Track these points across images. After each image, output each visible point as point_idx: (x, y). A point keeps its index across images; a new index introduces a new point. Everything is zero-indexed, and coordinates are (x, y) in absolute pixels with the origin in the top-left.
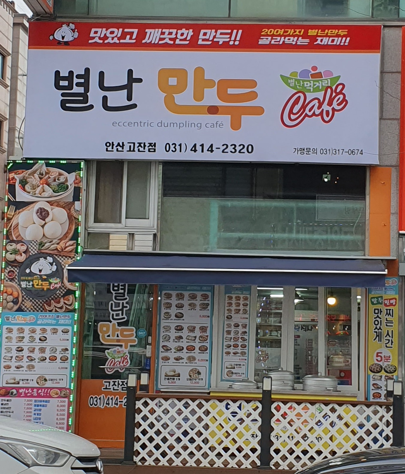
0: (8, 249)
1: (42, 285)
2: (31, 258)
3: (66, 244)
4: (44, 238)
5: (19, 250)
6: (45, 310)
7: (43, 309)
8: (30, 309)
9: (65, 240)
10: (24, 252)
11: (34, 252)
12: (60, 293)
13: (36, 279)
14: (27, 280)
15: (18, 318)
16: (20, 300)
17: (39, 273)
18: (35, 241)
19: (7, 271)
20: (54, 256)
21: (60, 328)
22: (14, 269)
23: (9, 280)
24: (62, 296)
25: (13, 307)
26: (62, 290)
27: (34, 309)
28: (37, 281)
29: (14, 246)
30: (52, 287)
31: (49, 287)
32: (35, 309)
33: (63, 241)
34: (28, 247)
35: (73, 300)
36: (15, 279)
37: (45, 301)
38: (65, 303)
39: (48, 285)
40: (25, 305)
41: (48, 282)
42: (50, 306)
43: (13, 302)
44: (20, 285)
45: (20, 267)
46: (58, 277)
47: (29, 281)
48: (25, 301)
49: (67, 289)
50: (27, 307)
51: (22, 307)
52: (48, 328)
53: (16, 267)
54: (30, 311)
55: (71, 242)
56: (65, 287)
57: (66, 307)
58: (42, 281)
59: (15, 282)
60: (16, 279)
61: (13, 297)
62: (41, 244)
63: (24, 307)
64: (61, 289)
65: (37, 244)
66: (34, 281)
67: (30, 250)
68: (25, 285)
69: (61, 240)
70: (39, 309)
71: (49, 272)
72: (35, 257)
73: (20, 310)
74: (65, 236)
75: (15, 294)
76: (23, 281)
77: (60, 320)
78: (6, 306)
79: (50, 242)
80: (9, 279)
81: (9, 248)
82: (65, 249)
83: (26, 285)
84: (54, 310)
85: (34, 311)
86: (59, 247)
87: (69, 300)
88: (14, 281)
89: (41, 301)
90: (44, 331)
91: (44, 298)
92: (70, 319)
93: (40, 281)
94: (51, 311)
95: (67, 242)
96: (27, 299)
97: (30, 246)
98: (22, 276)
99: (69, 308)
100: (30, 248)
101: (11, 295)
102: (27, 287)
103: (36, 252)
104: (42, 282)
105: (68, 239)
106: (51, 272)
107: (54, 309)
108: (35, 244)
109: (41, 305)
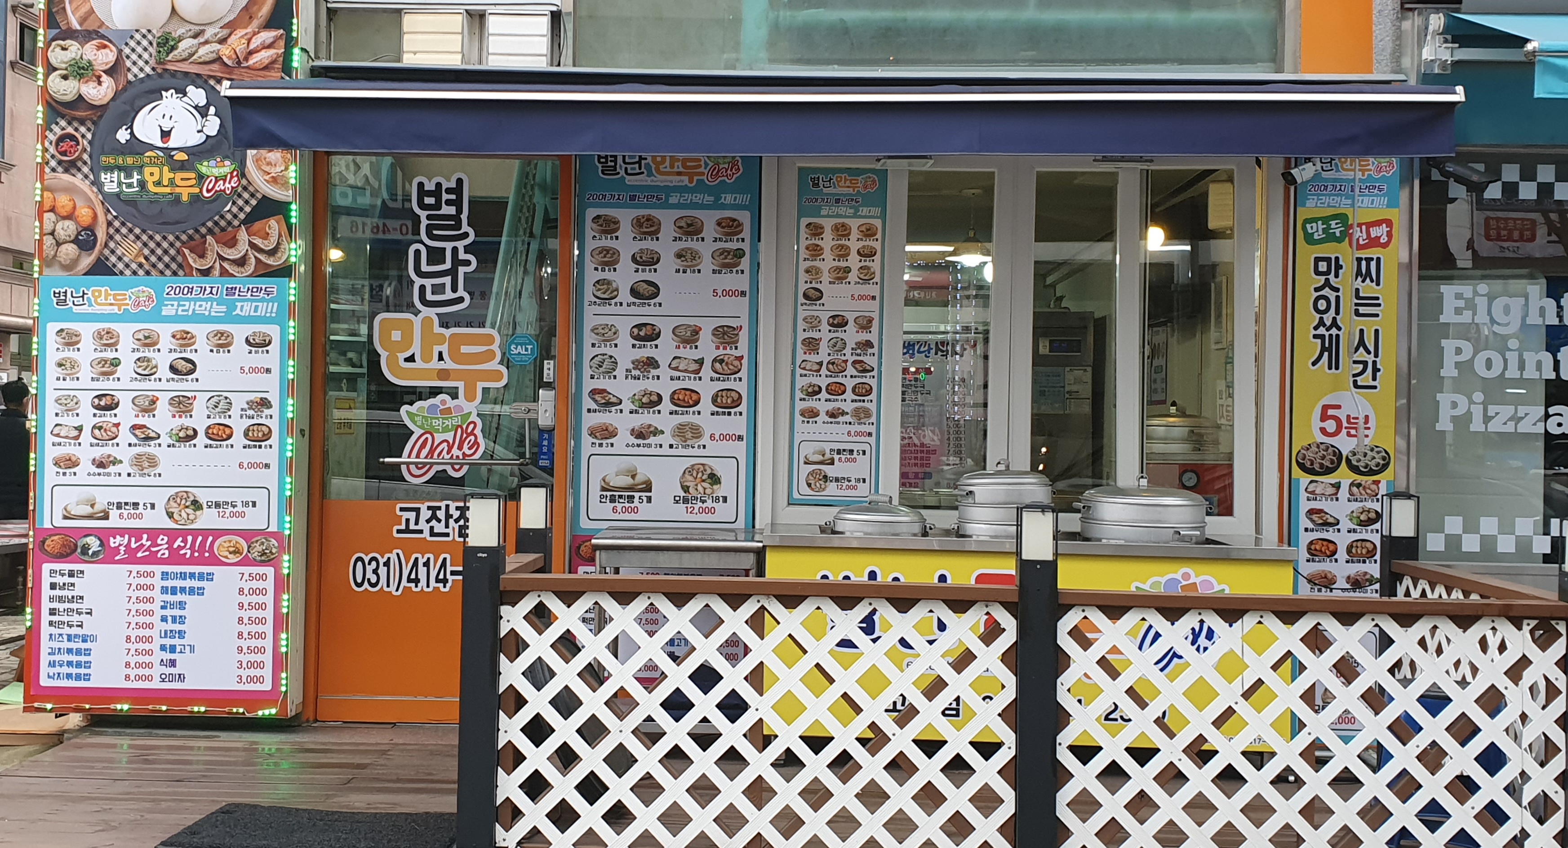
0: (53, 61)
1: (172, 182)
2: (131, 92)
3: (249, 41)
4: (175, 19)
5: (89, 62)
6: (184, 268)
7: (180, 266)
8: (134, 266)
9: (246, 28)
10: (109, 72)
11: (141, 70)
12: (235, 210)
13: (152, 164)
14: (120, 169)
15: (96, 298)
16: (101, 235)
17: (160, 145)
18: (144, 31)
19: (51, 137)
20: (212, 82)
21: (240, 332)
22: (76, 130)
23: (60, 169)
24: (243, 222)
25: (75, 262)
26: (240, 202)
27: (147, 267)
28: (156, 170)
29: (74, 49)
30: (208, 191)
31: (197, 190)
32: (154, 266)
33: (240, 32)
34: (120, 51)
35: (280, 235)
36: (79, 164)
37: (184, 237)
38: (253, 245)
39: (193, 182)
40: (119, 252)
41: (193, 175)
42: (202, 256)
43: (75, 241)
44: (97, 184)
45: (94, 123)
46: (226, 157)
47: (127, 171)
48: (118, 237)
49: (259, 196)
50: (126, 259)
51: (107, 259)
52: (200, 331)
53: (82, 122)
54: (135, 273)
55: (268, 36)
56: (251, 189)
57: (255, 257)
58: (172, 170)
59: (80, 176)
60: (85, 163)
61: (77, 223)
62: (167, 43)
63: (113, 259)
64: (240, 196)
65: (151, 43)
66: (147, 170)
67: (128, 64)
68: (115, 185)
69: (232, 26)
70: (167, 266)
71: (196, 139)
72: (149, 85)
73: (101, 268)
74: (247, 13)
75: (84, 214)
76: (110, 169)
77: (239, 304)
78: (55, 256)
79: (195, 36)
80: (60, 163)
81: (57, 56)
82: (246, 59)
83: (120, 184)
84: (217, 272)
85: (148, 273)
86: (225, 52)
87: (266, 236)
88: (79, 170)
89: (171, 238)
90: (185, 339)
91: (183, 226)
92: (272, 301)
93: (166, 169)
94: (206, 273)
95: (255, 34)
96: (124, 230)
97: (127, 51)
98: (103, 153)
99: (270, 261)
100: (128, 57)
101: (69, 217)
102: (121, 192)
103: (148, 69)
104: (172, 175)
105: (255, 24)
106: (199, 139)
107: (217, 265)
108: (145, 43)
109: (172, 252)
